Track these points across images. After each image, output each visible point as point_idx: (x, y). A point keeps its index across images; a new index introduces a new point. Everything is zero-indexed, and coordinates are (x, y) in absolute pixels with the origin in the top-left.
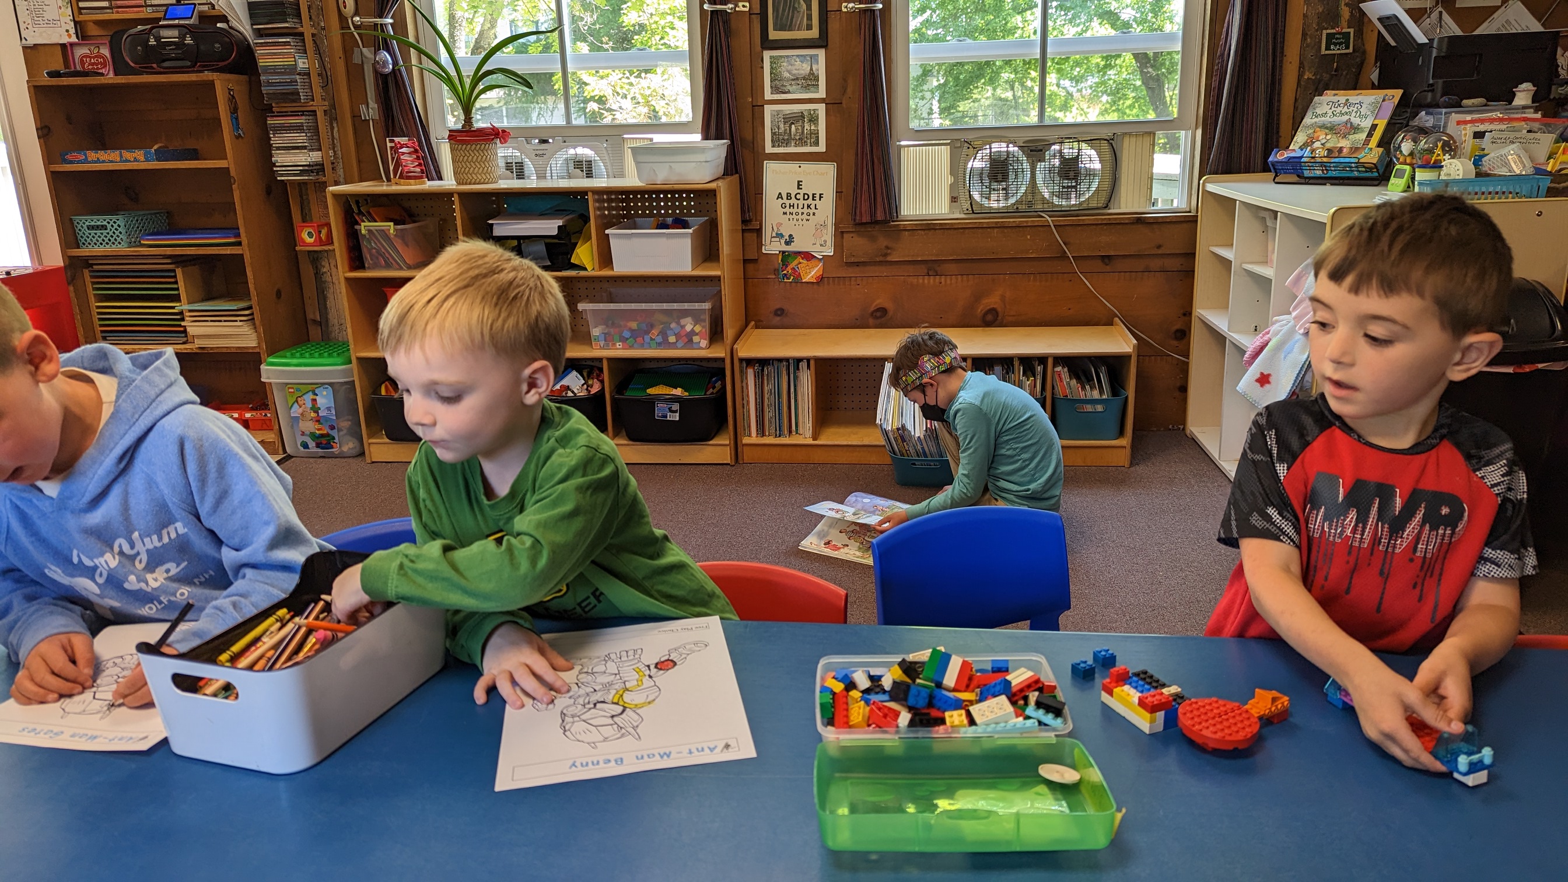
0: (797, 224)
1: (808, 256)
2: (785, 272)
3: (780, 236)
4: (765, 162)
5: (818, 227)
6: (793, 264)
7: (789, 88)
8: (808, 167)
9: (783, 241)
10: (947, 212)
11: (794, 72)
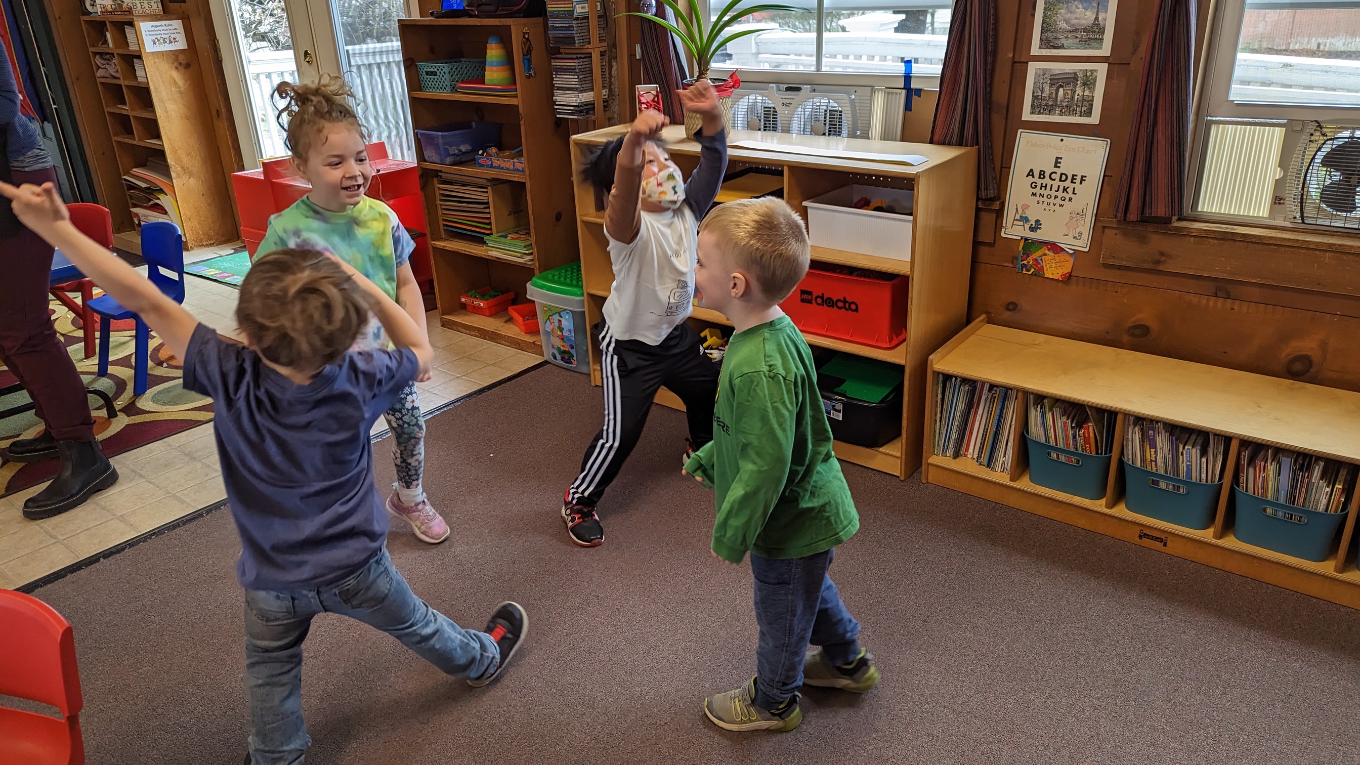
0: (1047, 208)
1: (1055, 248)
2: (1025, 262)
3: (1025, 219)
4: (1020, 131)
5: (1074, 215)
6: (1036, 255)
7: (1064, 41)
8: (1074, 142)
9: (1027, 226)
10: (1266, 215)
11: (1074, 21)
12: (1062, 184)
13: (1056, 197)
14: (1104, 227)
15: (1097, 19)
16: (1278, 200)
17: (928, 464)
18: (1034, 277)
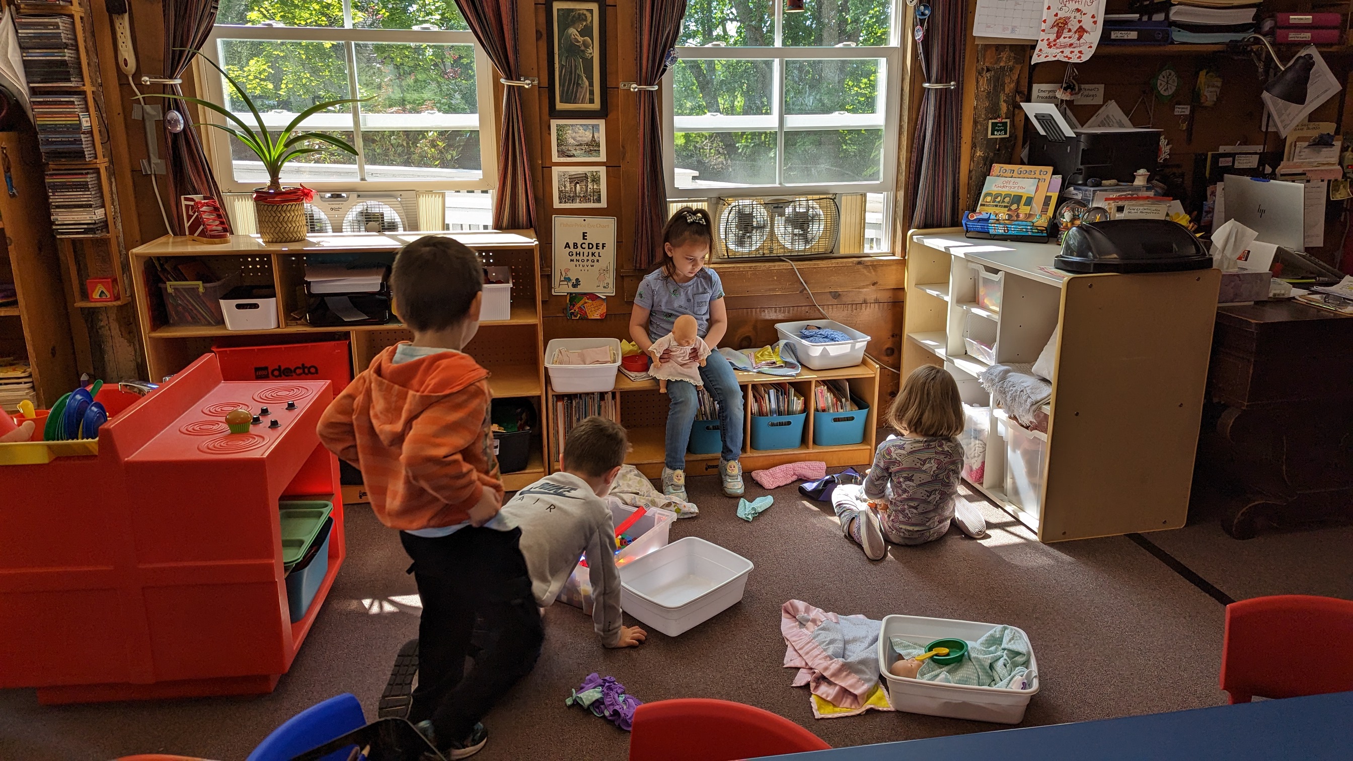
0: (583, 269)
1: (593, 297)
2: (573, 311)
3: (568, 280)
4: (553, 216)
5: (602, 271)
6: (580, 304)
7: (574, 152)
8: (590, 220)
9: (570, 284)
11: (578, 139)
12: (591, 251)
13: (588, 260)
14: (622, 277)
15: (593, 137)
18: (580, 319)
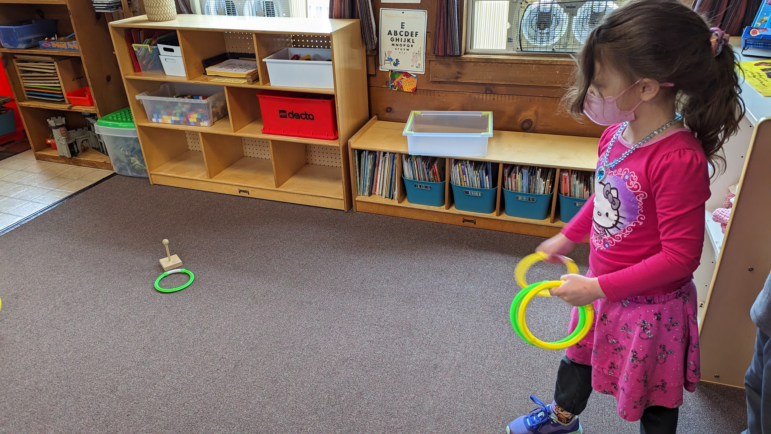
1: (407, 75)
2: (393, 84)
3: (390, 59)
4: (381, 9)
5: (415, 55)
8: (409, 13)
9: (392, 63)
10: (505, 48)
12: (407, 38)
13: (404, 45)
14: (430, 61)
16: (509, 40)
17: (356, 201)
18: (398, 92)
